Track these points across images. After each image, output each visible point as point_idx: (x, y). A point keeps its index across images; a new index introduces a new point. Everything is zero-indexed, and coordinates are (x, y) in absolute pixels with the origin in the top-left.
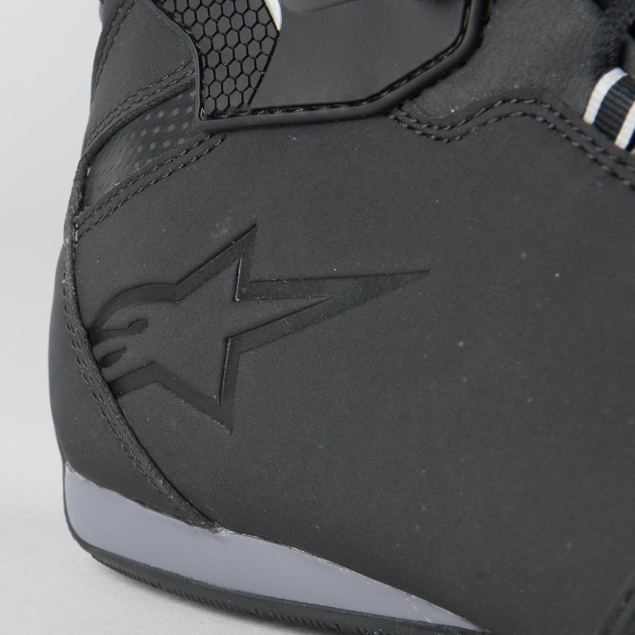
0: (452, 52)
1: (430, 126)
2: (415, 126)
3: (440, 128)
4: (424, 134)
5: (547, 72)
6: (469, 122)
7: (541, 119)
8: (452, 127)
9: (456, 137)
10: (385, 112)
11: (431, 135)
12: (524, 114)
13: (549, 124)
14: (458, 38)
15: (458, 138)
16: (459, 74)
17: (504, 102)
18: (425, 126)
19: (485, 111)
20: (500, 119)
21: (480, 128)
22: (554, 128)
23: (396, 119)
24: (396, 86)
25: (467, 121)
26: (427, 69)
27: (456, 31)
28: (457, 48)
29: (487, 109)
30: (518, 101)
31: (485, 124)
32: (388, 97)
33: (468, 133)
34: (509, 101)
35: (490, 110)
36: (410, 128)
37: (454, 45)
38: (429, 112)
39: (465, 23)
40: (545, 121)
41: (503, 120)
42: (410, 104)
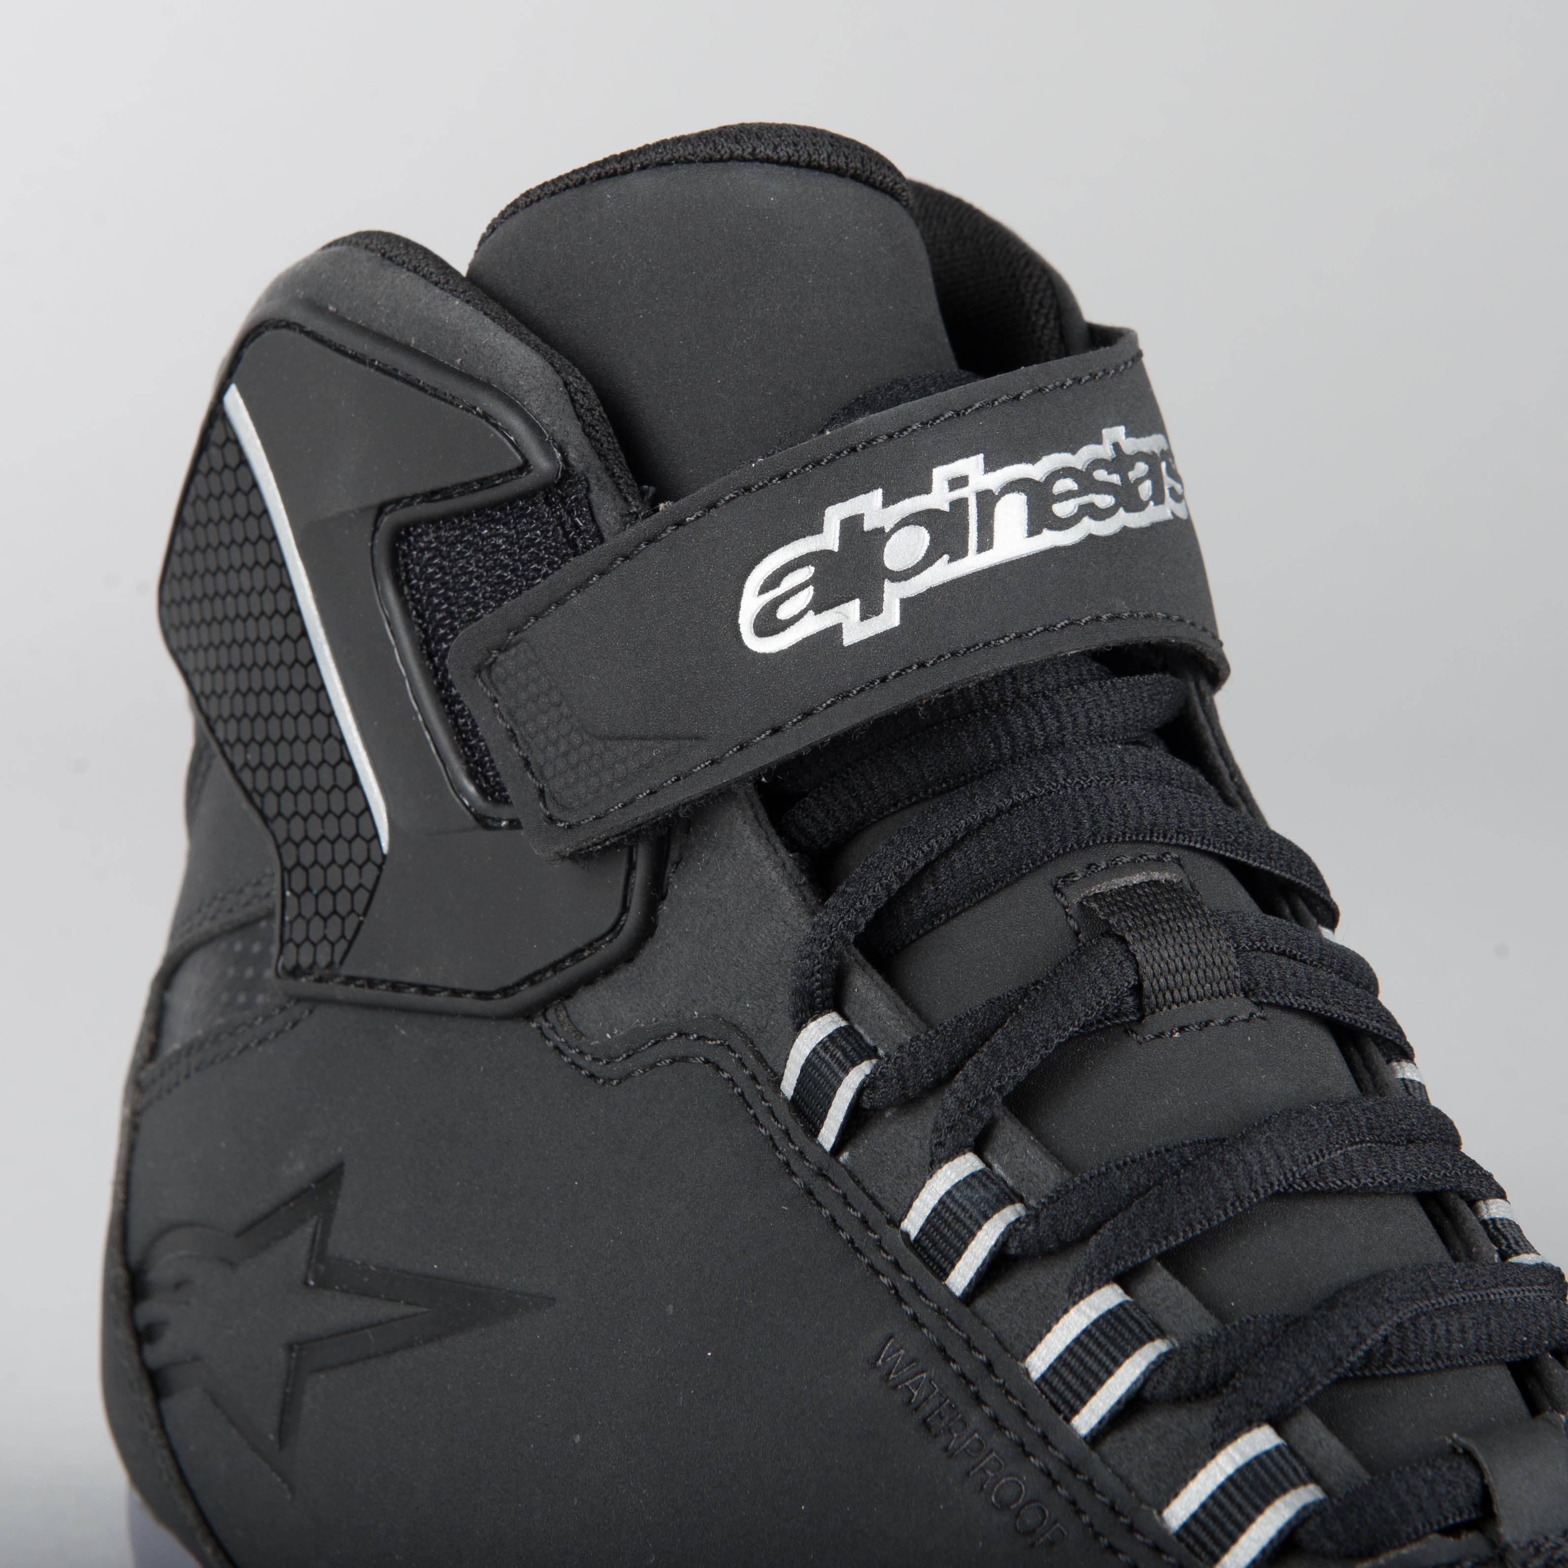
0: (611, 941)
1: (581, 1053)
2: (562, 1047)
3: (595, 1060)
4: (573, 1063)
5: (738, 1000)
6: (631, 1059)
7: (726, 1075)
8: (608, 1063)
9: (612, 1080)
10: (527, 1014)
11: (581, 1069)
12: (707, 1061)
13: (735, 1085)
14: (619, 920)
15: (615, 1082)
16: (621, 976)
17: (680, 1035)
18: (574, 1051)
19: (654, 1044)
20: (674, 1061)
21: (645, 1072)
22: (742, 1095)
23: (540, 1028)
24: (537, 978)
25: (629, 1056)
26: (578, 961)
27: (617, 909)
28: (616, 937)
29: (657, 1043)
30: (699, 1038)
31: (653, 1066)
32: (528, 994)
33: (629, 1075)
34: (687, 1035)
35: (660, 1044)
36: (556, 1048)
37: (615, 929)
38: (581, 1029)
39: (628, 898)
40: (731, 1079)
41: (676, 1064)
42: (556, 1010)
